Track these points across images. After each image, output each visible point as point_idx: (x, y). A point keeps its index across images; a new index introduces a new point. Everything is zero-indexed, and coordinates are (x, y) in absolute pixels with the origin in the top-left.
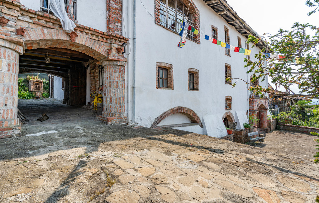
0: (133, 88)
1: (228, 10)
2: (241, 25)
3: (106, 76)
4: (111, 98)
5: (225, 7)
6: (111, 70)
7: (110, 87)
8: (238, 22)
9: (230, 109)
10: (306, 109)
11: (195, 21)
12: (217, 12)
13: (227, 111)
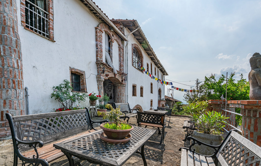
0: (127, 96)
1: (154, 56)
2: (157, 62)
3: (119, 91)
4: (121, 101)
5: (153, 54)
6: (121, 88)
7: (121, 95)
8: (156, 61)
9: (152, 106)
10: (180, 106)
11: (141, 61)
12: (149, 55)
13: (151, 107)
